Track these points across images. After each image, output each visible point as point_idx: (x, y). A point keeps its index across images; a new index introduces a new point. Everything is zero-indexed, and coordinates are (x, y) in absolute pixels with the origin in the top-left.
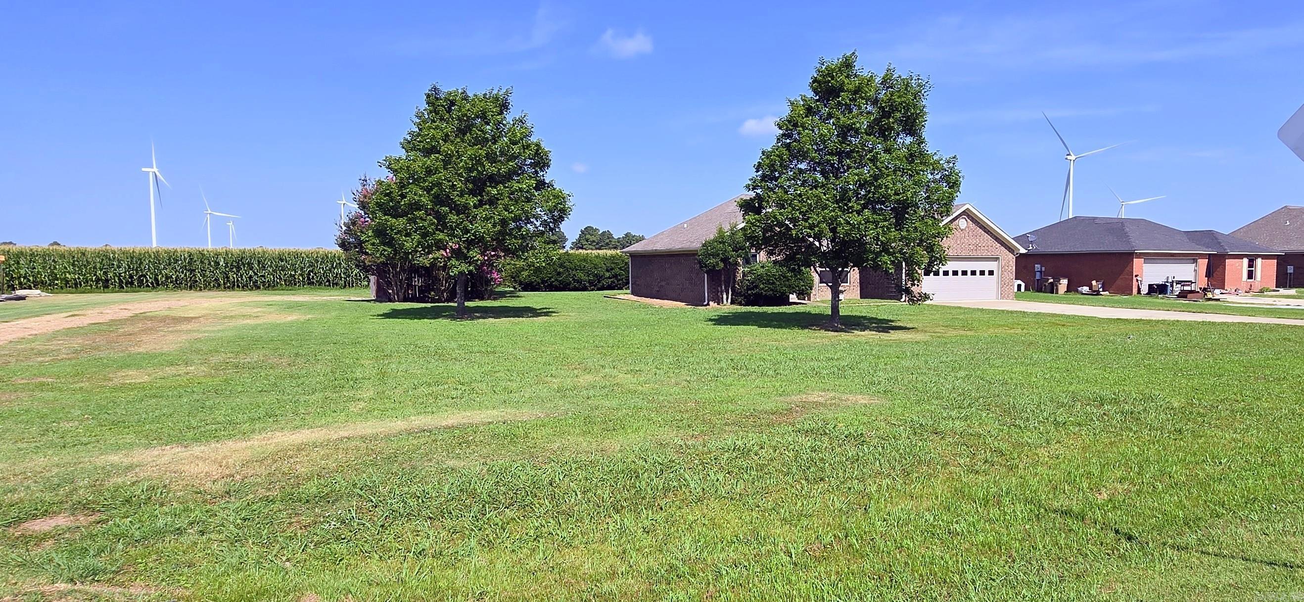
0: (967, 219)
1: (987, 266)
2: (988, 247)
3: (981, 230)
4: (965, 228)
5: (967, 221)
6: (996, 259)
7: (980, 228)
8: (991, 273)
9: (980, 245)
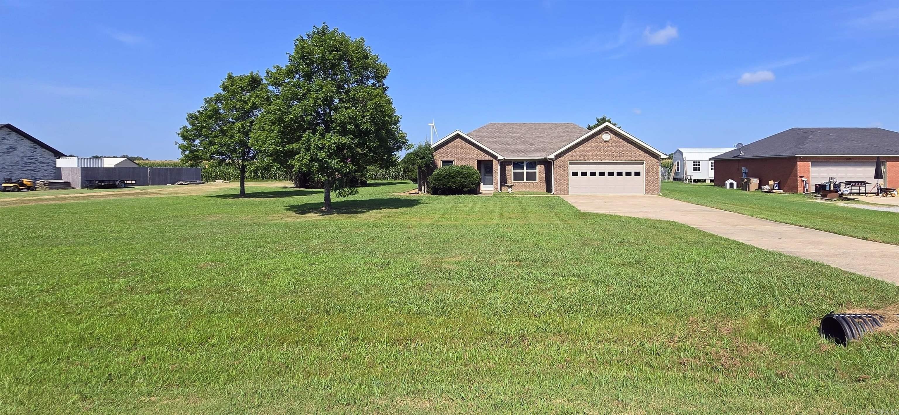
0: (610, 133)
1: (633, 169)
2: (631, 154)
3: (624, 142)
4: (609, 140)
5: (609, 134)
6: (642, 163)
7: (623, 140)
8: (637, 174)
9: (623, 152)
